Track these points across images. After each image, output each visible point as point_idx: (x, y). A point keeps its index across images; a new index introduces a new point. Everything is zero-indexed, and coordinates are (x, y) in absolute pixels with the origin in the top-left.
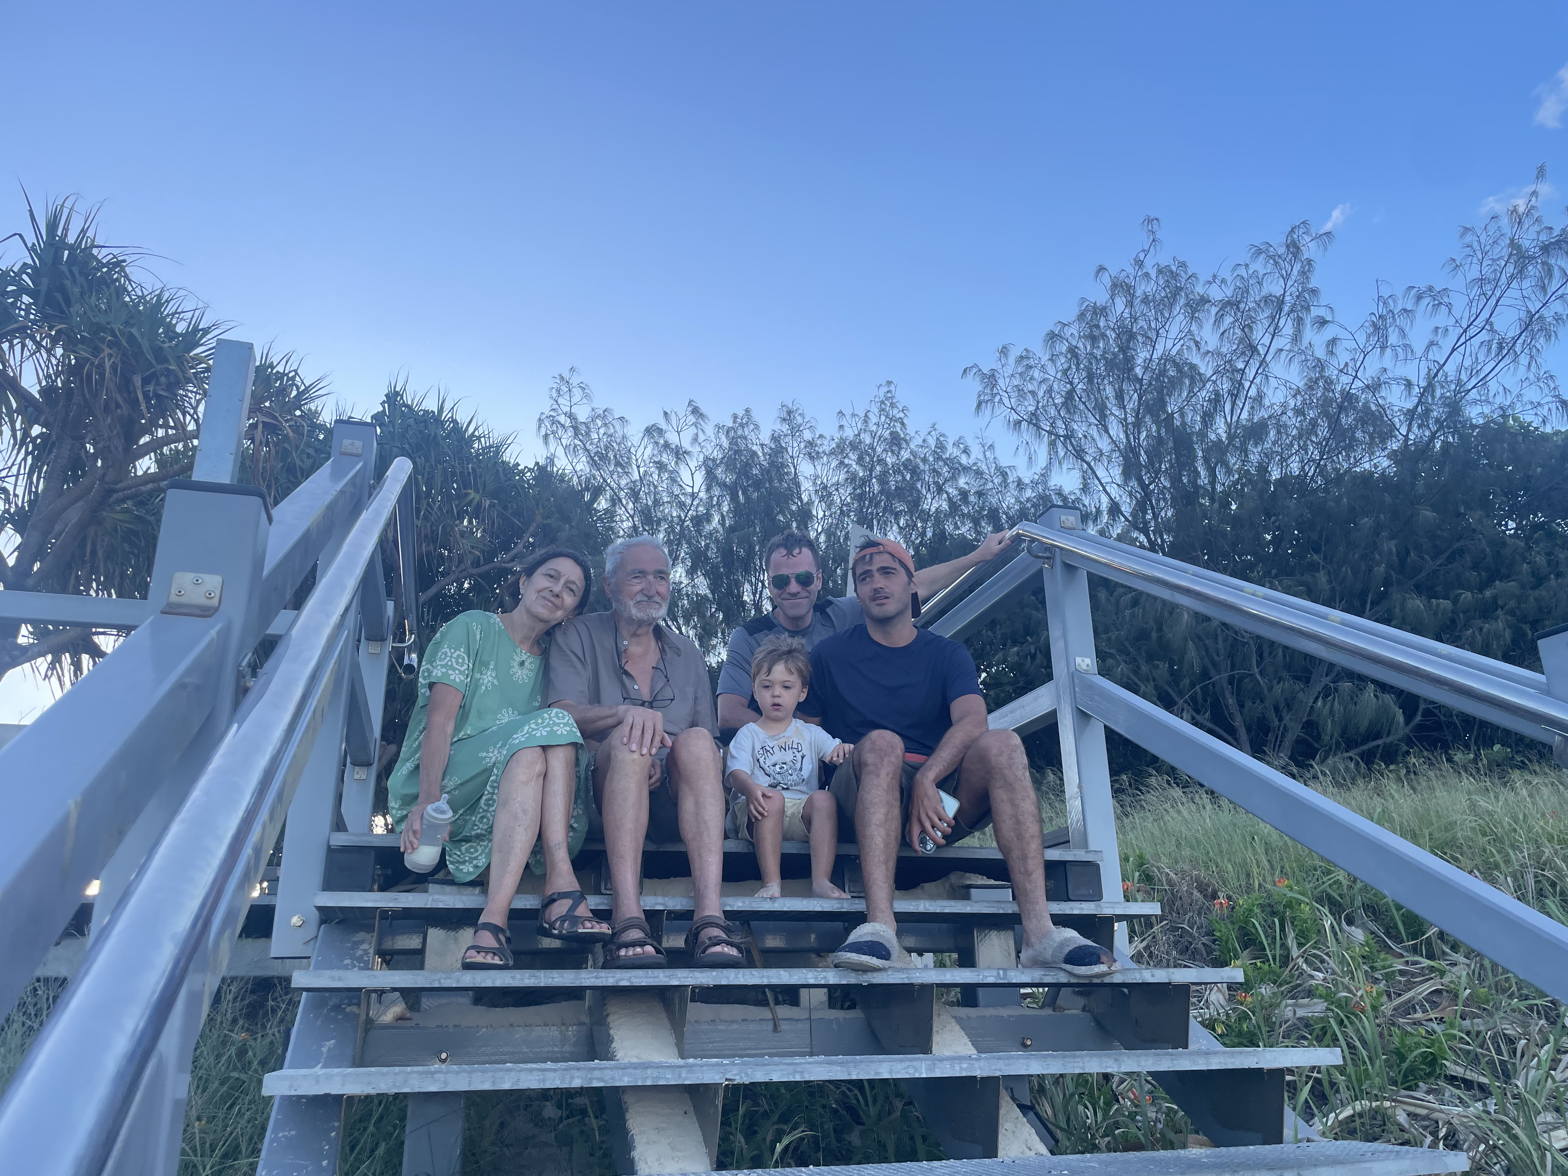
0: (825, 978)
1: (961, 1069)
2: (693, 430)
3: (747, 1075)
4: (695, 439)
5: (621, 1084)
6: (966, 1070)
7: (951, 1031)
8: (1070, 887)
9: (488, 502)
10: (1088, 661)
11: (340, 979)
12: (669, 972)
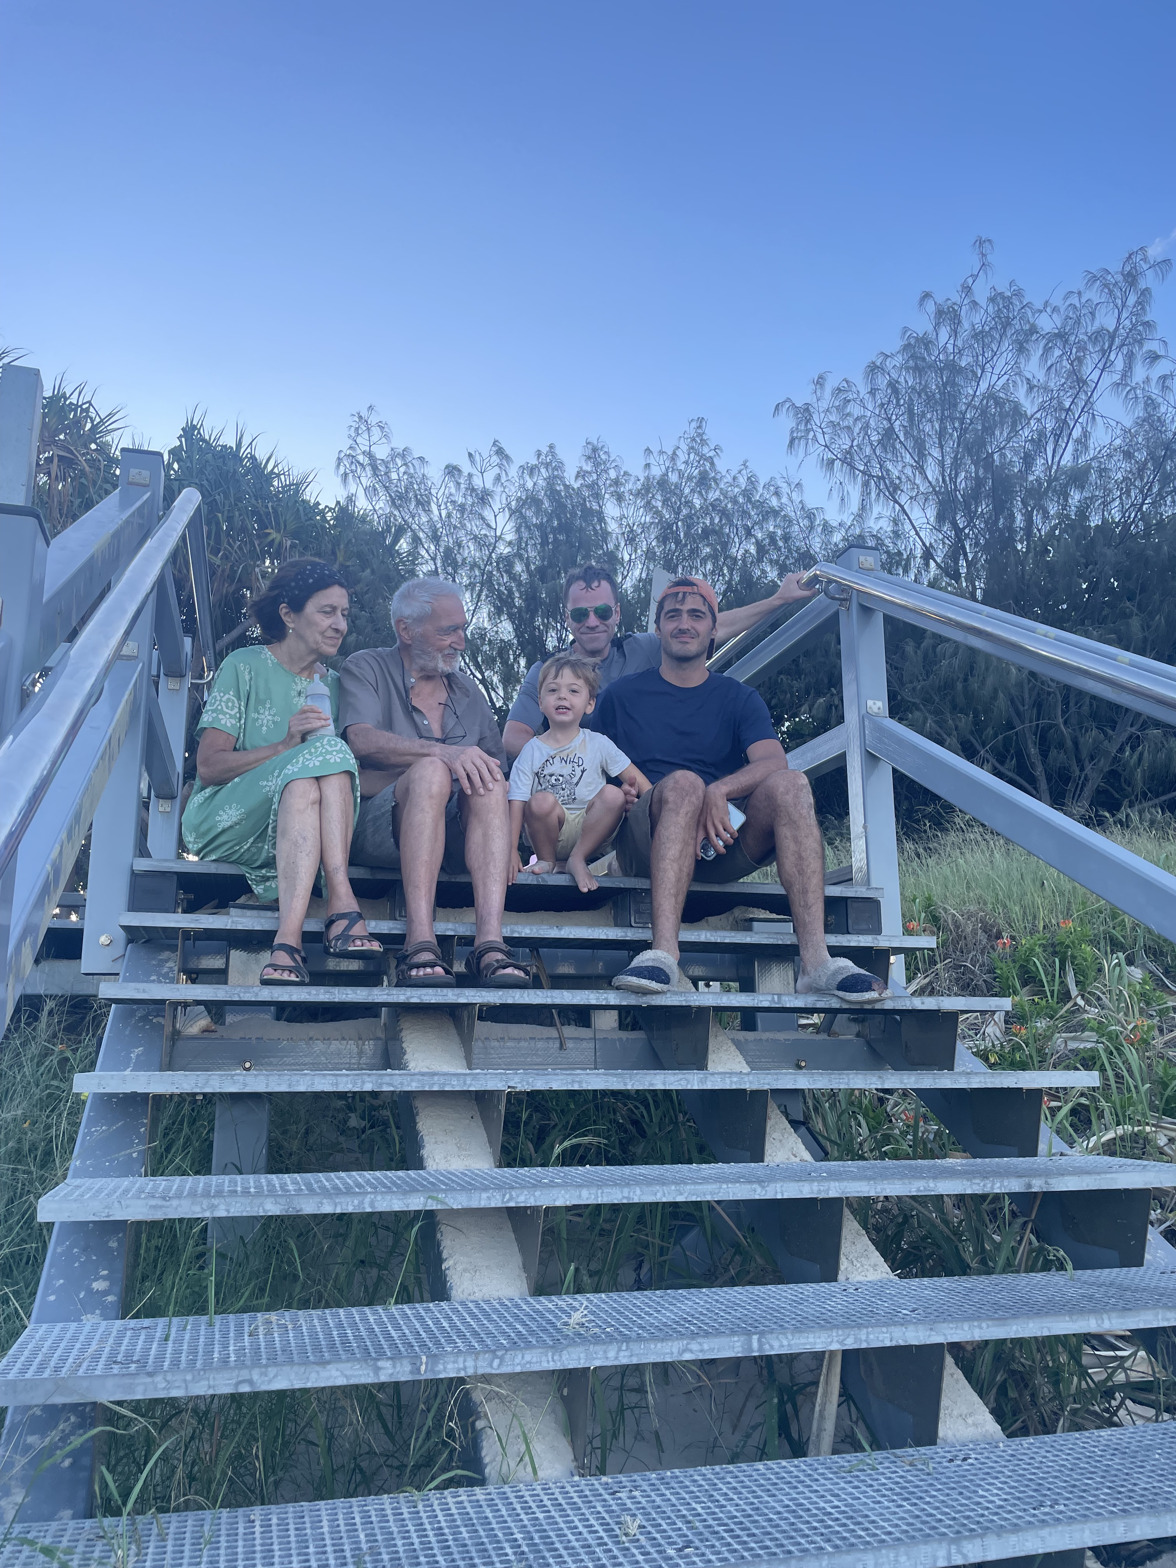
0: (606, 999)
1: (731, 1082)
2: (497, 470)
3: (528, 1083)
4: (498, 478)
5: (409, 1089)
6: (736, 1083)
7: (726, 1050)
8: (850, 922)
9: (289, 543)
10: (879, 704)
11: (144, 991)
12: (457, 991)
